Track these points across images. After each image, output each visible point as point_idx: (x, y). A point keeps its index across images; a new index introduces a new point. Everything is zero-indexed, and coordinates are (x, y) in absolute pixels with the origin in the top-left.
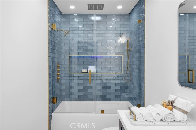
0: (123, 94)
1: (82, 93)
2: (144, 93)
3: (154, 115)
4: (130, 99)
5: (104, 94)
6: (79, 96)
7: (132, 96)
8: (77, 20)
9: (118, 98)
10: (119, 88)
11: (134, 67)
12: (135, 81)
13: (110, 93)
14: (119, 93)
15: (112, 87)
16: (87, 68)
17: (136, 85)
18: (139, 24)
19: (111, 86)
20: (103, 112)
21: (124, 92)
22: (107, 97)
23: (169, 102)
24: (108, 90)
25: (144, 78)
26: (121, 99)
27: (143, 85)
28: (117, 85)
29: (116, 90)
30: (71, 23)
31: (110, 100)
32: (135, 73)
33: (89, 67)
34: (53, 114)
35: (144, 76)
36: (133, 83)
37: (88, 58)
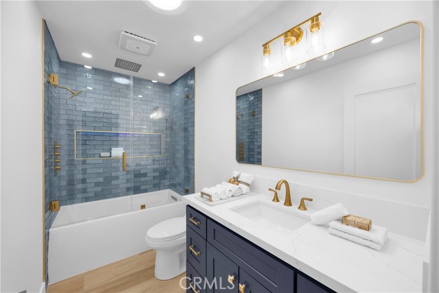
0: (163, 181)
1: (99, 189)
2: (194, 176)
3: (227, 191)
4: (172, 186)
5: (137, 184)
6: (95, 193)
7: (175, 182)
8: (89, 76)
9: (157, 187)
10: (158, 174)
11: (177, 148)
12: (180, 164)
13: (146, 183)
14: (157, 181)
15: (148, 175)
16: (110, 151)
17: (182, 169)
18: (187, 99)
19: (146, 174)
20: (143, 207)
21: (165, 179)
22: (142, 188)
23: (234, 178)
24: (142, 179)
25: (193, 159)
26: (161, 188)
27: (192, 167)
28: (155, 170)
29: (154, 177)
30: (79, 79)
31: (145, 191)
32: (180, 155)
33: (113, 149)
34: (50, 230)
35: (194, 157)
36: (176, 167)
37: (111, 135)
